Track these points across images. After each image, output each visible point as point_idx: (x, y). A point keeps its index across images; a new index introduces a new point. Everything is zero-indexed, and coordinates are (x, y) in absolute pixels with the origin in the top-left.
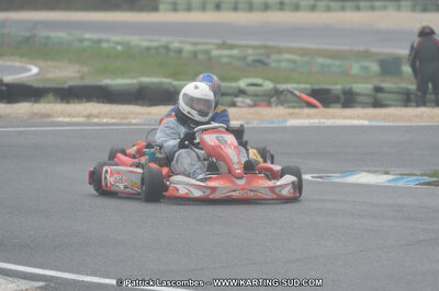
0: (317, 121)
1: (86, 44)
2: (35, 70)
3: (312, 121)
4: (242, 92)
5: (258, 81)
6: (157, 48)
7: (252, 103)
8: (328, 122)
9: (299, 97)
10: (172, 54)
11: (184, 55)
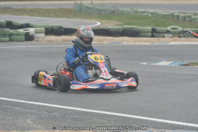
0: (182, 43)
1: (139, 13)
2: (99, 24)
3: (180, 43)
4: (168, 32)
5: (176, 27)
6: (168, 15)
7: (171, 36)
8: (186, 43)
9: (192, 34)
10: (175, 18)
11: (180, 18)
